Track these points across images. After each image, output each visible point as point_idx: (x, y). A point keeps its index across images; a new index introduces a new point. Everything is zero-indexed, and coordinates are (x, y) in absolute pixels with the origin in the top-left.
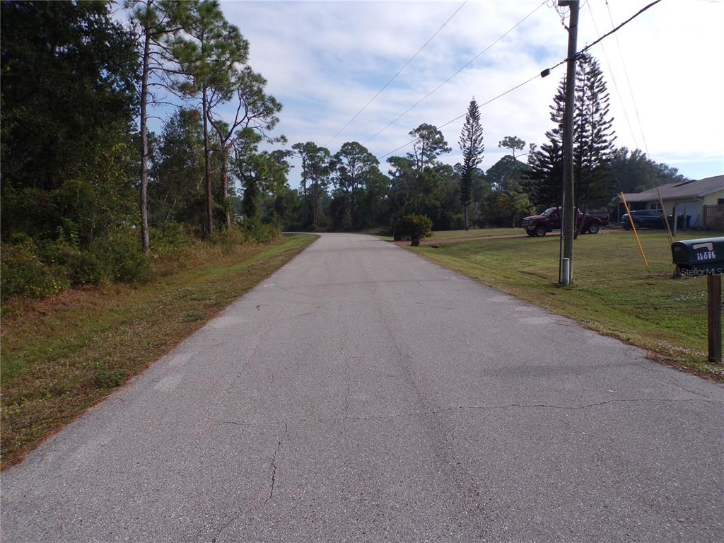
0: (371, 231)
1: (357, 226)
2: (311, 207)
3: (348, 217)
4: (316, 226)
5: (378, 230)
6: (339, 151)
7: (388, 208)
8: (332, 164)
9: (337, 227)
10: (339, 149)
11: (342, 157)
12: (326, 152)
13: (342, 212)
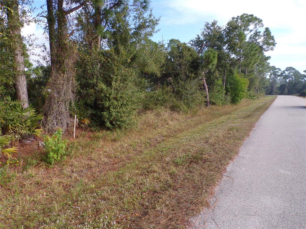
0: (294, 95)
1: (290, 93)
2: (272, 87)
3: (286, 90)
4: (274, 93)
5: (297, 95)
6: (285, 70)
7: (302, 88)
8: (282, 74)
9: (282, 94)
10: (285, 69)
11: (285, 72)
12: (279, 69)
13: (284, 89)
